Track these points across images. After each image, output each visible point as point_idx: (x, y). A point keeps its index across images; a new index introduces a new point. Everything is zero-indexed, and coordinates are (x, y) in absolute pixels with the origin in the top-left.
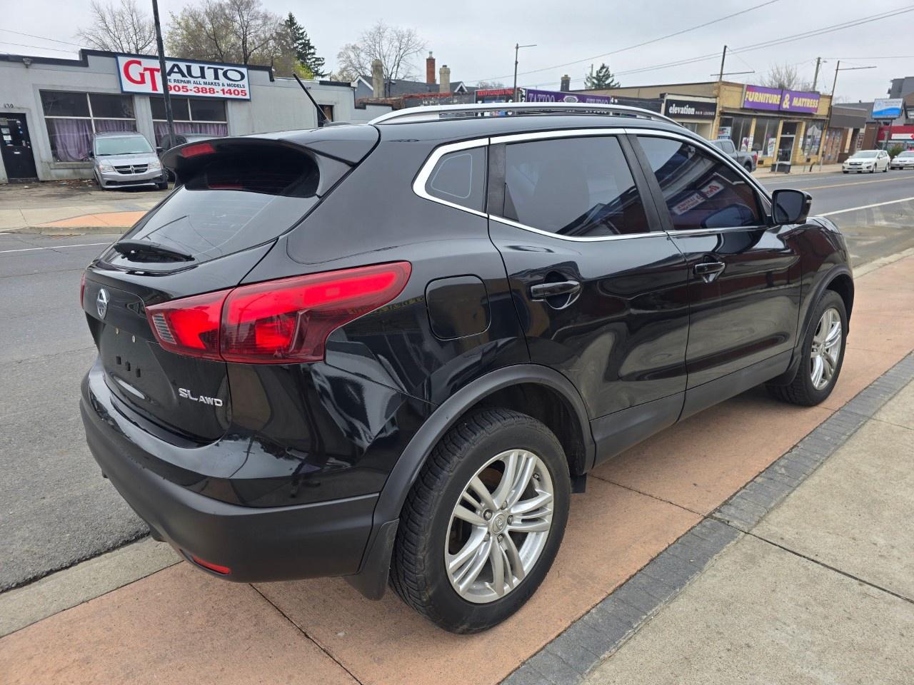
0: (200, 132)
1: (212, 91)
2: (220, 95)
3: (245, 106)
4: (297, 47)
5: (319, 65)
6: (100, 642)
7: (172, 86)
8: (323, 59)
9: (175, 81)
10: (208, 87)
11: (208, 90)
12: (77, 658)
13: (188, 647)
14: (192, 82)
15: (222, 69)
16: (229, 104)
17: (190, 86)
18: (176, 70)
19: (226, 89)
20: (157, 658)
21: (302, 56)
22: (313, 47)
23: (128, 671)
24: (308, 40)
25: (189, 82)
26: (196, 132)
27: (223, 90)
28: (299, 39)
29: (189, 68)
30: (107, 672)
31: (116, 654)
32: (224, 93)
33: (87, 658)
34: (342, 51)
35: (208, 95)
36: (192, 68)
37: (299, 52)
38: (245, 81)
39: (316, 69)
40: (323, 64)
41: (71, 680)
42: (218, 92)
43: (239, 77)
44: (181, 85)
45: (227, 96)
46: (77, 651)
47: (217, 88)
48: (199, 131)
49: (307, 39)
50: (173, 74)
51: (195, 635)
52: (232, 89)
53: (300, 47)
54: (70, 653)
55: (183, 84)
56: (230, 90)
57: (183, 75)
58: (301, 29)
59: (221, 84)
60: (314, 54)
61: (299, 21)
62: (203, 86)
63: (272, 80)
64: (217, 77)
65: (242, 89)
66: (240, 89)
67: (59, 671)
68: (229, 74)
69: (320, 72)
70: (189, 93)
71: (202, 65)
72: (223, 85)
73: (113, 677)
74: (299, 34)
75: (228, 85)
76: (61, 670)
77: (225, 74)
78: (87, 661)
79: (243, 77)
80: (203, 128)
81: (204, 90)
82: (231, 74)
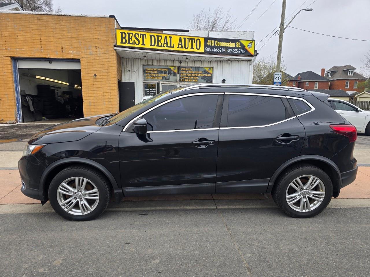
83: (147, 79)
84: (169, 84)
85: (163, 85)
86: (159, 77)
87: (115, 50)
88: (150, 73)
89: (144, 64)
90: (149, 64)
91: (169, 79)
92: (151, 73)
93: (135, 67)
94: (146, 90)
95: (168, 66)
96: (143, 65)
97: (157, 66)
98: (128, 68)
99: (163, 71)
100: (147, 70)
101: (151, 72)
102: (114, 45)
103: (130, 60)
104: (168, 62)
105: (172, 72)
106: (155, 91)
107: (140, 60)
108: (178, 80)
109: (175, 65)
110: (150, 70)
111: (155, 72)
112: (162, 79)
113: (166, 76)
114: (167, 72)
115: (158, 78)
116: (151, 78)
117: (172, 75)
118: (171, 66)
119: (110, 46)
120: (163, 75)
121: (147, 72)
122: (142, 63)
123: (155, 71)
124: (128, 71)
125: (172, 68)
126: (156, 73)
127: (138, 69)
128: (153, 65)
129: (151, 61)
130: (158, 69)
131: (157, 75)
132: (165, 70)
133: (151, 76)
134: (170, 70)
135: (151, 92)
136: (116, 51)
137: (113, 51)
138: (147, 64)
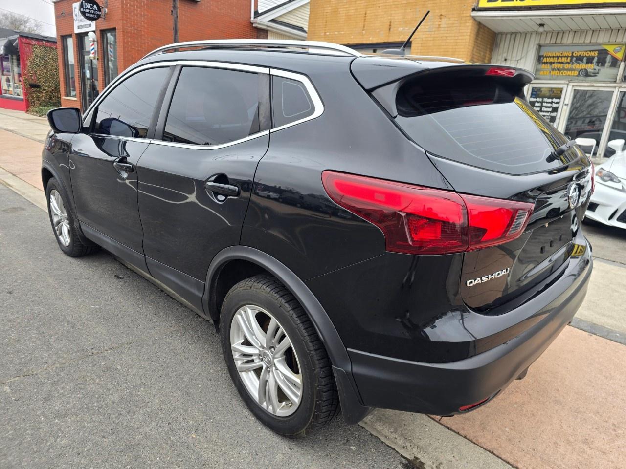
6: (569, 443)
12: (589, 448)
13: (541, 393)
20: (558, 404)
23: (576, 414)
30: (584, 424)
31: (570, 427)
33: (584, 443)
41: (603, 441)
46: (584, 452)
51: (531, 394)
54: (588, 456)
67: (604, 453)
73: (585, 419)
76: (603, 452)
78: (586, 441)
83: (541, 77)
84: (593, 86)
85: (577, 88)
86: (572, 70)
87: (473, 17)
88: (551, 63)
89: (542, 42)
90: (553, 41)
91: (595, 76)
92: (554, 63)
93: (521, 52)
94: (534, 100)
95: (600, 45)
96: (540, 46)
97: (573, 45)
98: (505, 55)
99: (586, 56)
100: (546, 57)
101: (555, 60)
102: (473, 7)
103: (513, 36)
104: (602, 34)
105: (609, 58)
106: (558, 103)
107: (534, 35)
108: (618, 78)
109: (619, 40)
110: (553, 57)
111: (564, 60)
112: (577, 76)
113: (590, 68)
114: (596, 59)
115: (569, 73)
116: (553, 73)
117: (608, 64)
118: (609, 44)
119: (464, 12)
120: (583, 66)
121: (545, 60)
122: (537, 42)
123: (565, 57)
124: (503, 59)
125: (610, 49)
126: (569, 63)
127: (526, 54)
128: (562, 45)
129: (560, 36)
130: (573, 53)
131: (567, 66)
132: (592, 54)
133: (553, 70)
134: (603, 54)
135: (544, 104)
136: (475, 20)
137: (468, 21)
138: (547, 42)
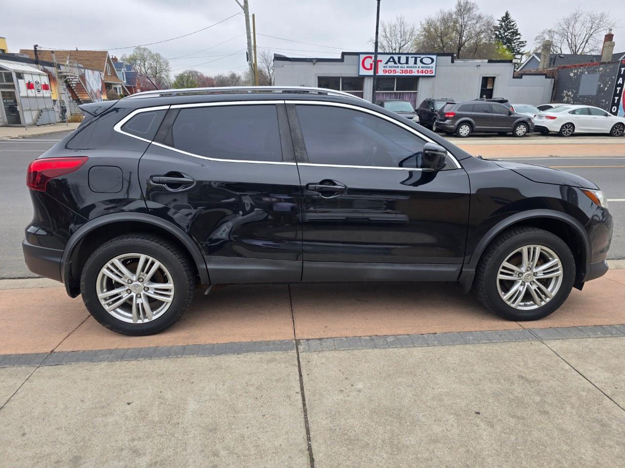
0: (400, 98)
1: (411, 72)
2: (416, 74)
3: (431, 80)
4: (507, 35)
5: (522, 46)
7: (387, 70)
8: (526, 42)
9: (390, 67)
10: (409, 69)
11: (408, 72)
14: (400, 67)
15: (420, 57)
16: (421, 81)
17: (398, 70)
18: (391, 60)
19: (420, 70)
21: (509, 41)
22: (519, 34)
24: (517, 30)
25: (398, 67)
26: (397, 98)
27: (418, 71)
28: (511, 29)
29: (399, 58)
32: (418, 73)
34: (539, 35)
35: (408, 74)
36: (401, 59)
37: (508, 39)
38: (434, 64)
39: (518, 50)
40: (524, 46)
42: (414, 72)
43: (430, 61)
44: (392, 69)
45: (420, 74)
47: (415, 70)
48: (398, 97)
49: (516, 28)
50: (389, 63)
52: (424, 70)
53: (509, 35)
55: (394, 69)
56: (423, 71)
57: (395, 63)
58: (513, 22)
59: (417, 67)
60: (519, 39)
61: (512, 17)
62: (406, 69)
63: (453, 62)
64: (415, 63)
65: (431, 69)
66: (429, 70)
68: (424, 61)
69: (521, 52)
70: (397, 74)
71: (407, 56)
72: (419, 67)
74: (510, 25)
75: (422, 67)
77: (421, 61)
79: (433, 60)
80: (401, 95)
81: (406, 71)
82: (425, 60)
